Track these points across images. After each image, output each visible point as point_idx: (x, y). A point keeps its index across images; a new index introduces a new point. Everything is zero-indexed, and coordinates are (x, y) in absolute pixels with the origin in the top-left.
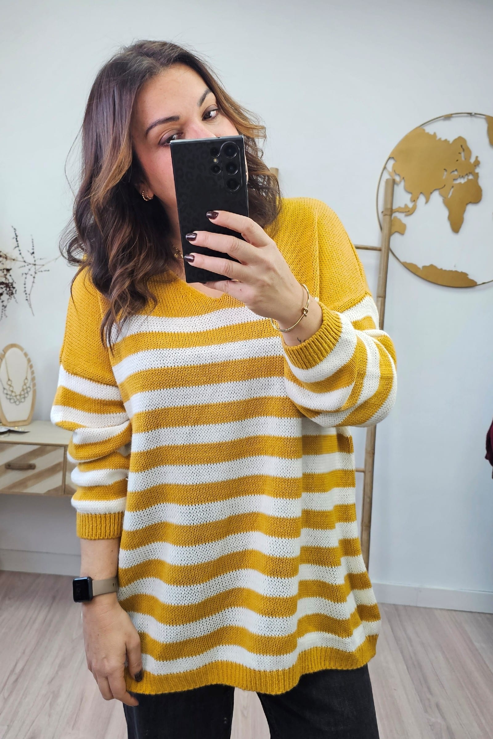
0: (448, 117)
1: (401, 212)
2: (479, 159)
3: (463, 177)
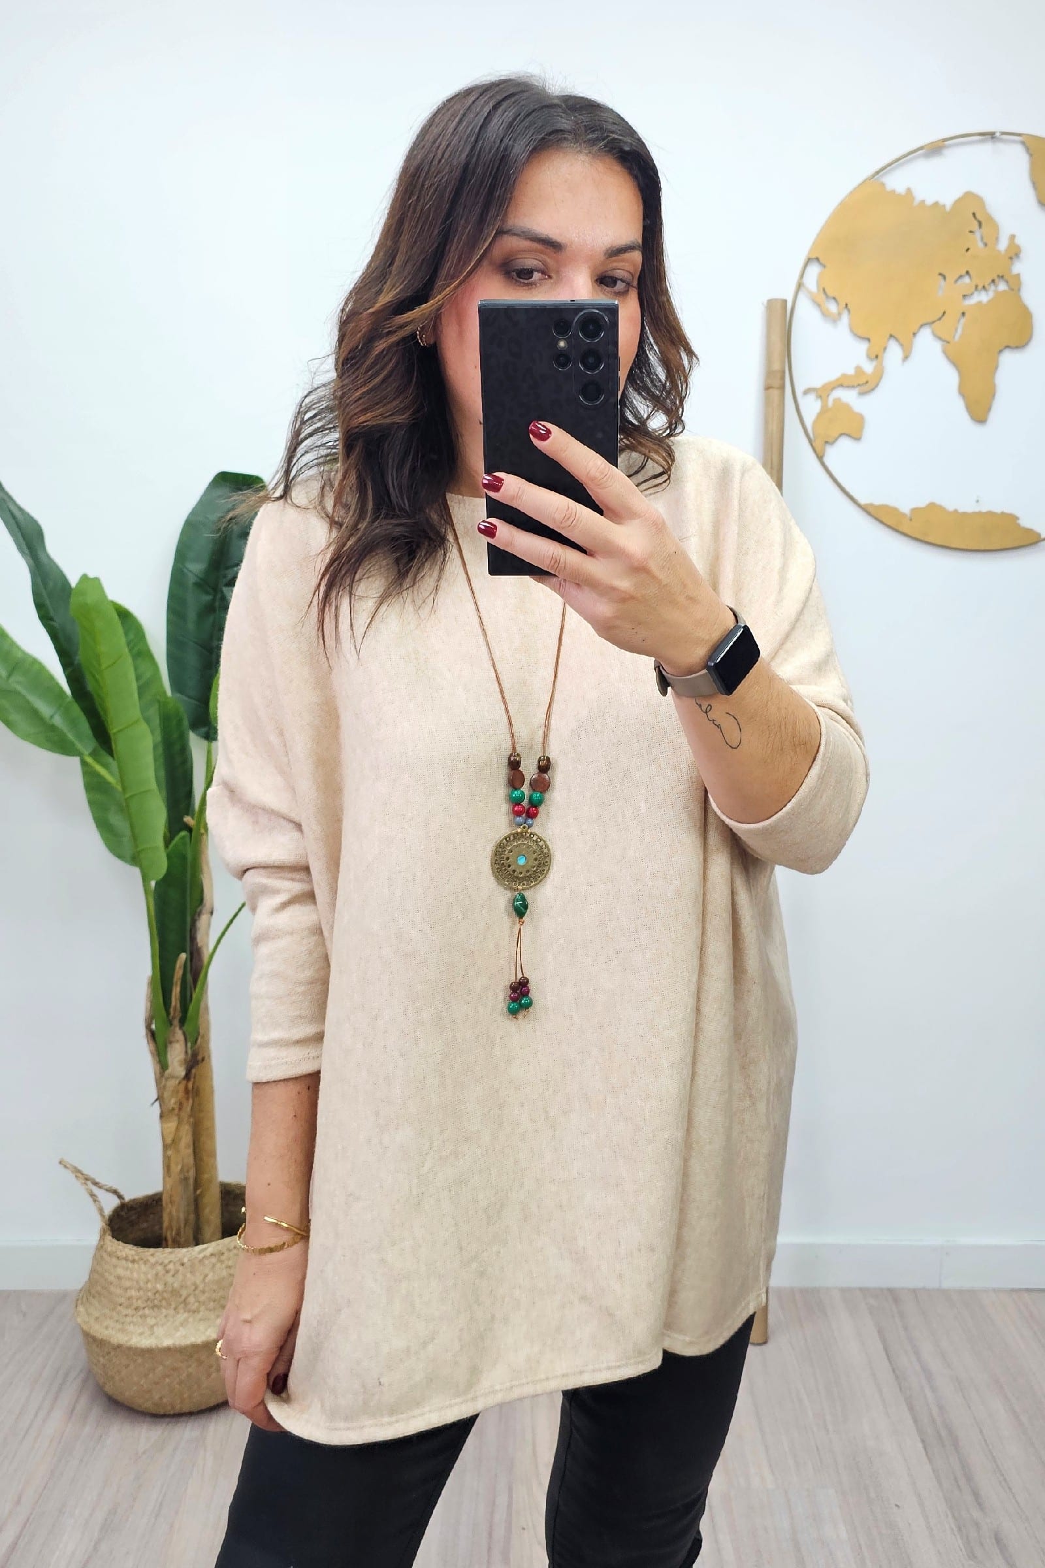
0: (935, 149)
1: (848, 387)
2: (1018, 241)
3: (984, 287)
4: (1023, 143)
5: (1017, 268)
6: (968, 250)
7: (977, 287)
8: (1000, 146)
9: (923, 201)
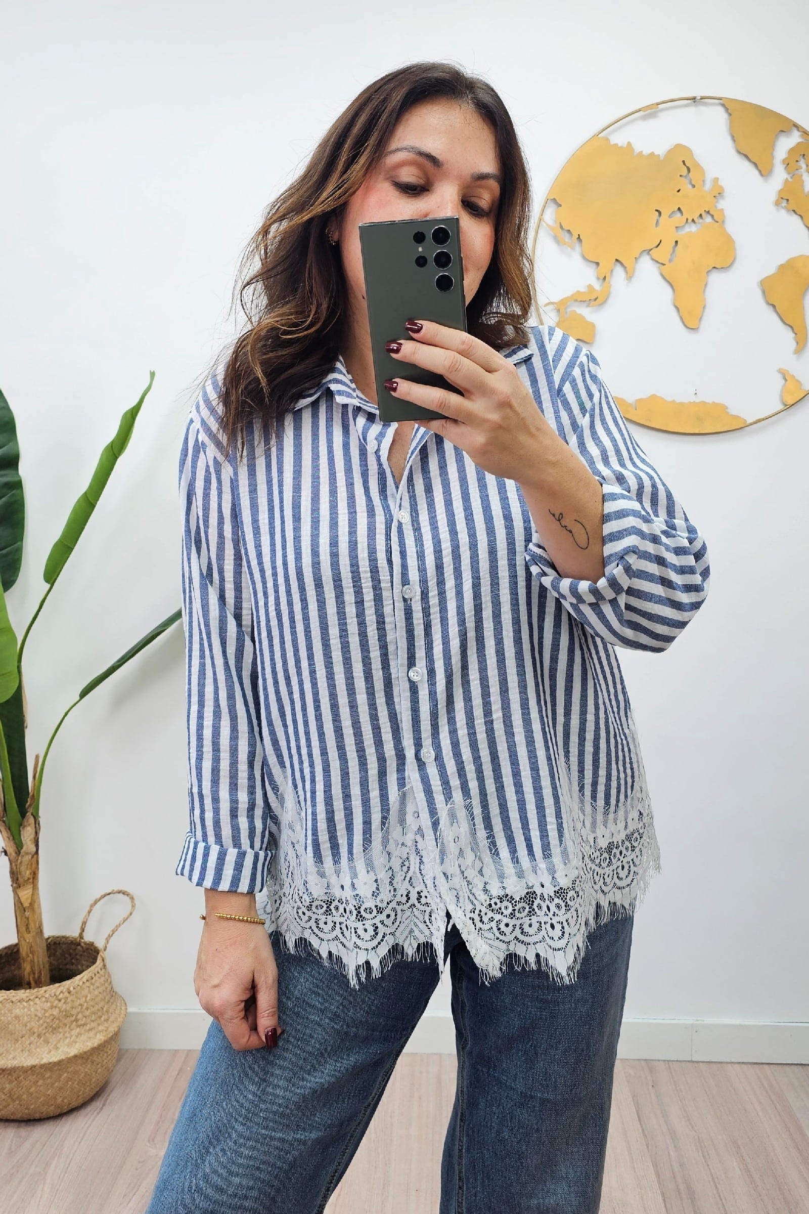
0: (651, 111)
1: (581, 301)
2: (721, 183)
3: (693, 220)
4: (723, 105)
5: (722, 204)
6: (679, 191)
7: (687, 219)
8: (702, 109)
9: (641, 152)
